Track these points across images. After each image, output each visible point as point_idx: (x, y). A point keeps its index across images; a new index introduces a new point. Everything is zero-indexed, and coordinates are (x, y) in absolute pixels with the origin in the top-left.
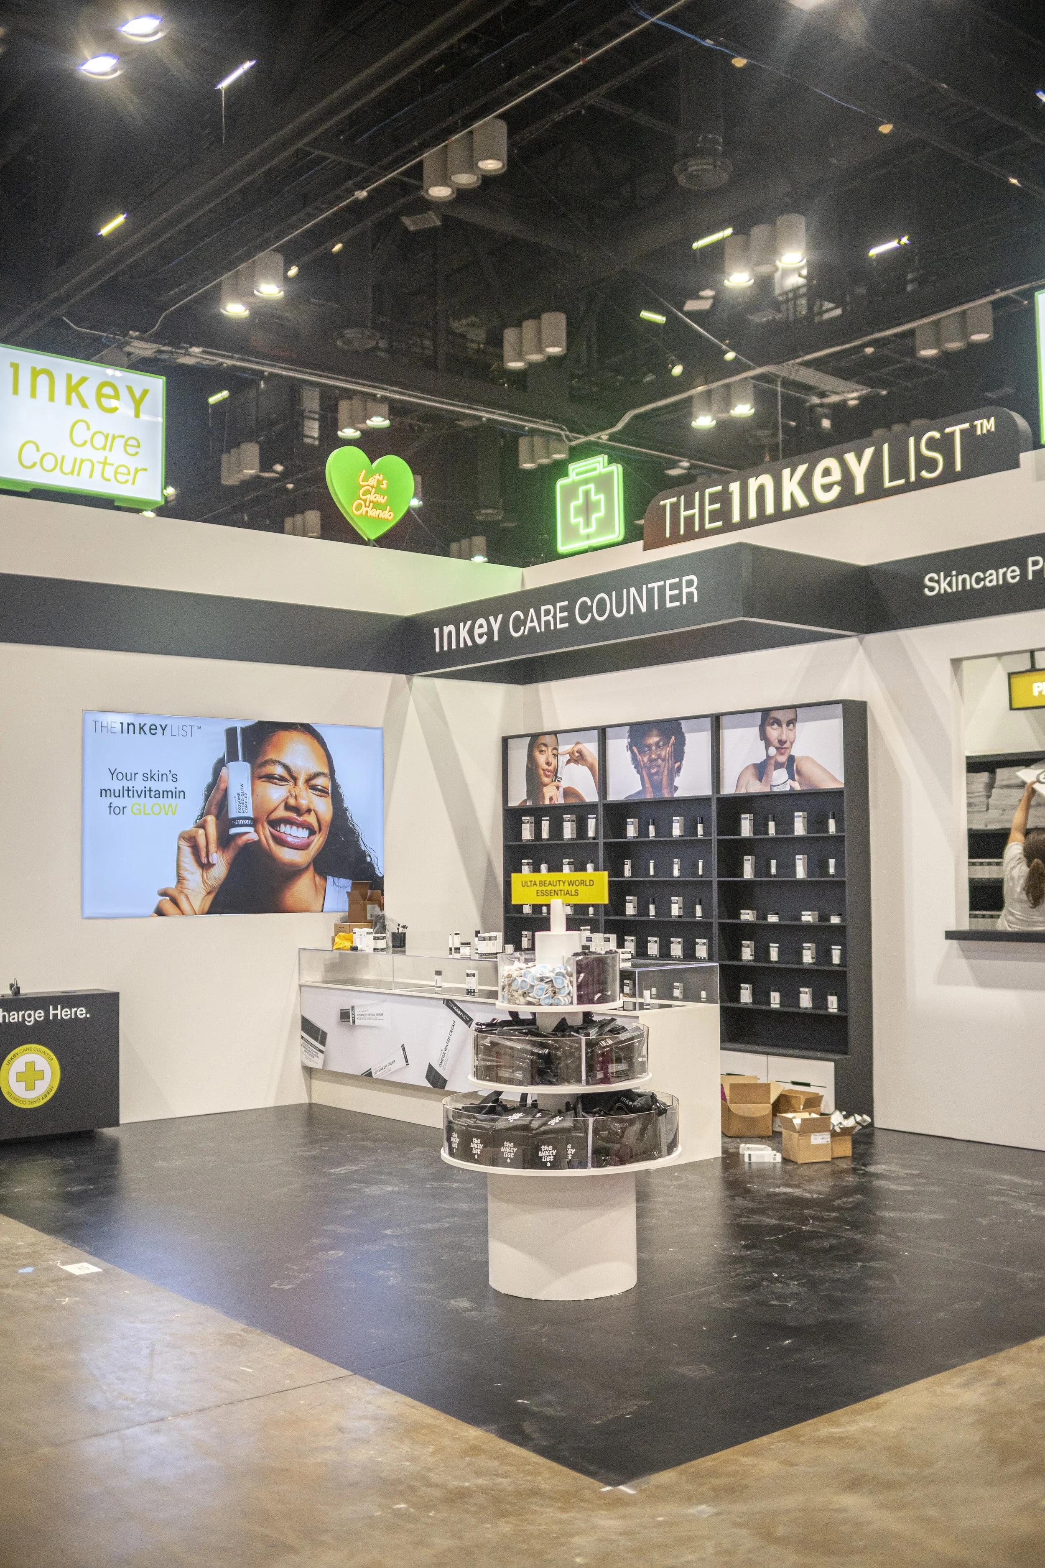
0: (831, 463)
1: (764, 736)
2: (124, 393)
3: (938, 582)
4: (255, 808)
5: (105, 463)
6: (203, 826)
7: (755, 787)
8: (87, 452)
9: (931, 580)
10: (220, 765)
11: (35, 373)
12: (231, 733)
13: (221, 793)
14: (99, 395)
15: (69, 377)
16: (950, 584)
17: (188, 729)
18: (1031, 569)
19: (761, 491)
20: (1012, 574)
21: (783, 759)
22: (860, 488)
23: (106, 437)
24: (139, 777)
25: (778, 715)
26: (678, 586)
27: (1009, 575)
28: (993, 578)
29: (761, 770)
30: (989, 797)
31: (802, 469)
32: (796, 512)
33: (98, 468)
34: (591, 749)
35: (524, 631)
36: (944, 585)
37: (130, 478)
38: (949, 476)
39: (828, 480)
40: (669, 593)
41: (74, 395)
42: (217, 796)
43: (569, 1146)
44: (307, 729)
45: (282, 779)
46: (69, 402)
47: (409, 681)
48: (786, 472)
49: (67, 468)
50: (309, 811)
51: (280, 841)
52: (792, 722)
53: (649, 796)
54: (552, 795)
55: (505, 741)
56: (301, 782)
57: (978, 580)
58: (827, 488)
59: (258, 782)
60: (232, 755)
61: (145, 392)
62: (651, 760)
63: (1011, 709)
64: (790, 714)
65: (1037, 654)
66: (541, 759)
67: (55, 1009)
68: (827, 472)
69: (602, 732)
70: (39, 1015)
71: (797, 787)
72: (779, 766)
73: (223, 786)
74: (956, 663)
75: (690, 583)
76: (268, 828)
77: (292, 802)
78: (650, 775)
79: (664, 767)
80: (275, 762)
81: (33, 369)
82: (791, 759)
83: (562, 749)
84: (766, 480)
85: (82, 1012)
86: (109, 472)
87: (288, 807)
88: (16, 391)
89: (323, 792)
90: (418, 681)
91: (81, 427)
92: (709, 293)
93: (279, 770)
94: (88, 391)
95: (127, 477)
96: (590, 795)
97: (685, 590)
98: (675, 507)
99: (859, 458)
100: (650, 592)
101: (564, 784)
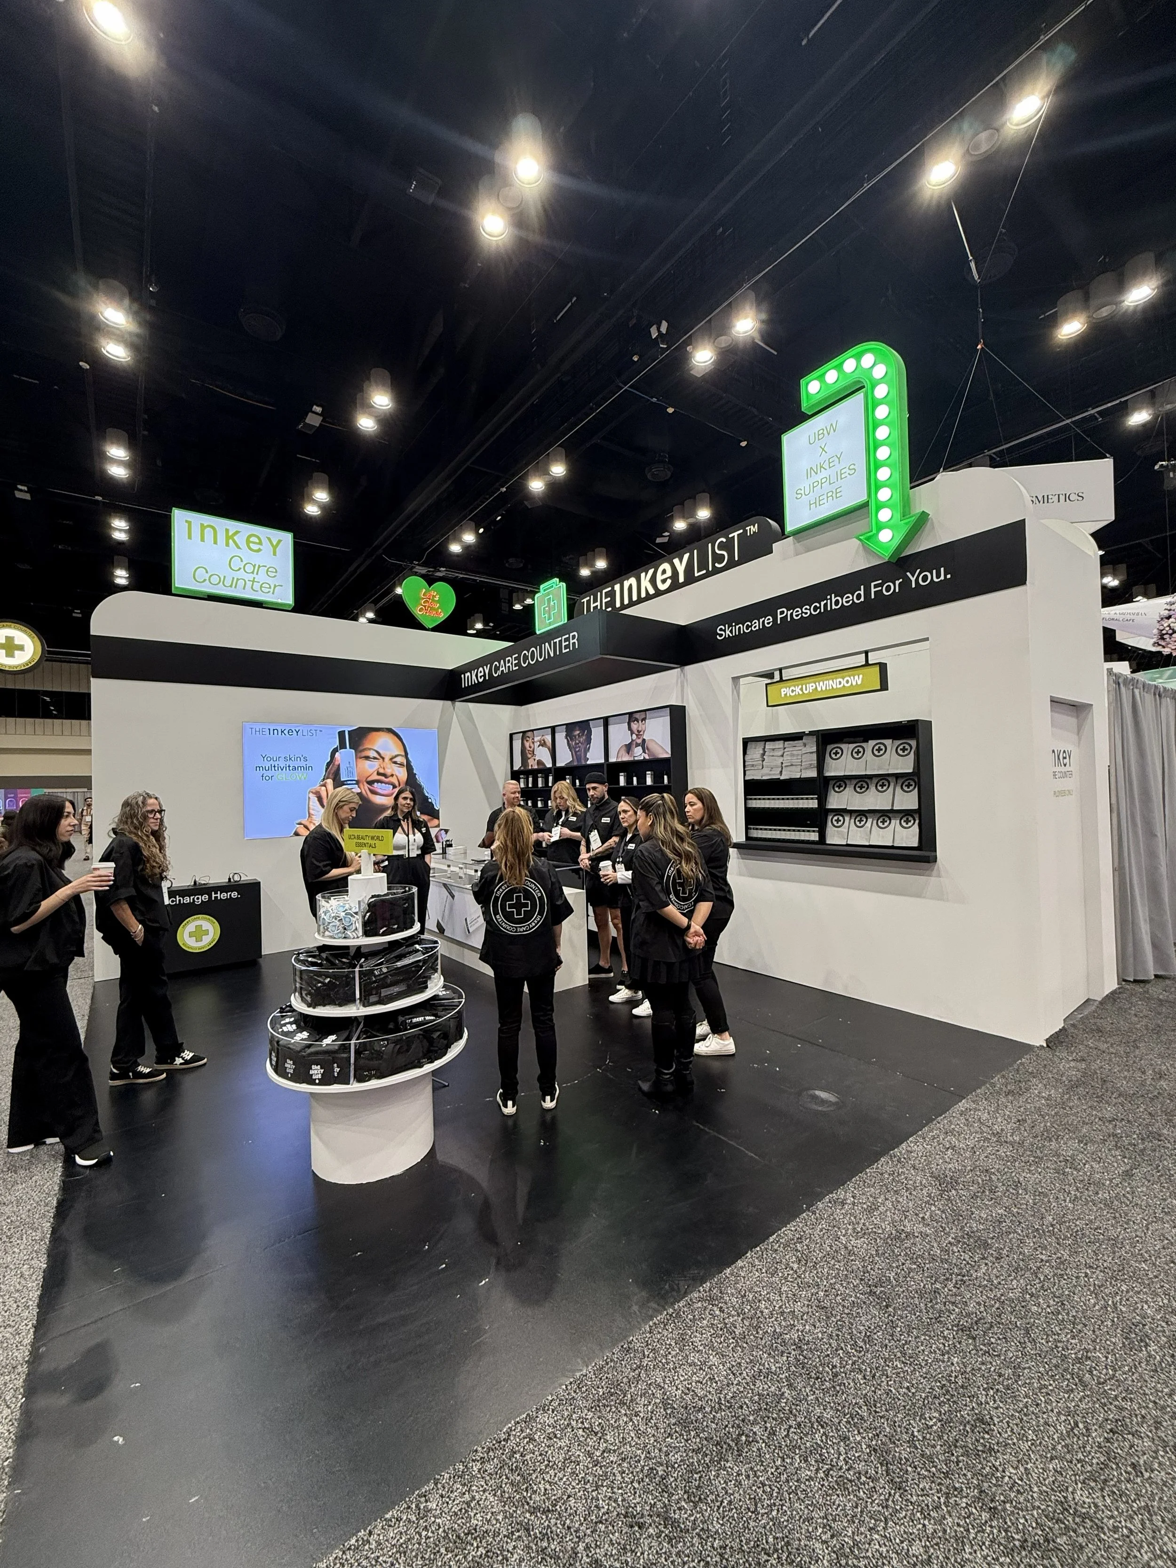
0: (666, 566)
1: (630, 728)
2: (265, 541)
3: (725, 631)
4: (358, 775)
5: (253, 581)
6: (324, 785)
7: (626, 758)
8: (241, 574)
9: (721, 630)
10: (335, 751)
11: (203, 527)
12: (341, 734)
13: (336, 767)
14: (248, 542)
15: (227, 530)
16: (731, 631)
17: (314, 732)
18: (779, 616)
19: (630, 587)
20: (768, 621)
21: (639, 741)
22: (681, 579)
23: (254, 566)
24: (282, 759)
25: (637, 716)
26: (567, 640)
27: (766, 622)
28: (756, 625)
29: (629, 748)
30: (763, 761)
31: (651, 572)
32: (649, 597)
33: (249, 584)
34: (549, 738)
35: (499, 673)
36: (728, 632)
37: (272, 590)
38: (732, 564)
39: (665, 576)
40: (564, 644)
41: (231, 541)
42: (333, 769)
43: (335, 1065)
44: (390, 731)
45: (375, 758)
46: (227, 545)
47: (453, 704)
48: (643, 575)
49: (228, 583)
50: (392, 775)
51: (374, 792)
52: (644, 719)
53: (575, 764)
54: (532, 764)
55: (511, 735)
56: (387, 760)
57: (747, 628)
58: (664, 581)
59: (360, 760)
60: (342, 745)
61: (280, 541)
62: (576, 744)
63: (768, 706)
64: (642, 715)
65: (783, 671)
66: (527, 744)
67: (216, 893)
68: (664, 572)
69: (553, 729)
70: (205, 898)
71: (647, 757)
72: (637, 745)
73: (337, 763)
74: (736, 679)
75: (574, 637)
76: (366, 786)
77: (381, 771)
78: (576, 752)
79: (582, 747)
80: (370, 749)
81: (202, 525)
82: (644, 740)
83: (536, 739)
84: (633, 581)
85: (235, 895)
86: (257, 586)
87: (379, 774)
88: (190, 537)
89: (401, 765)
90: (458, 704)
91: (236, 561)
92: (667, 534)
93: (372, 754)
94: (241, 539)
95: (268, 590)
96: (549, 765)
97: (572, 641)
98: (589, 602)
99: (681, 561)
100: (555, 643)
101: (537, 759)
